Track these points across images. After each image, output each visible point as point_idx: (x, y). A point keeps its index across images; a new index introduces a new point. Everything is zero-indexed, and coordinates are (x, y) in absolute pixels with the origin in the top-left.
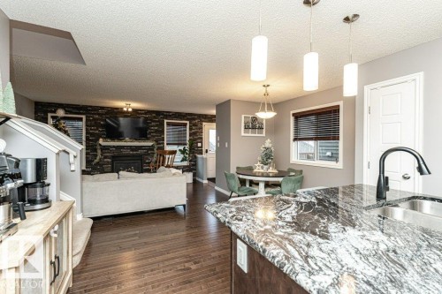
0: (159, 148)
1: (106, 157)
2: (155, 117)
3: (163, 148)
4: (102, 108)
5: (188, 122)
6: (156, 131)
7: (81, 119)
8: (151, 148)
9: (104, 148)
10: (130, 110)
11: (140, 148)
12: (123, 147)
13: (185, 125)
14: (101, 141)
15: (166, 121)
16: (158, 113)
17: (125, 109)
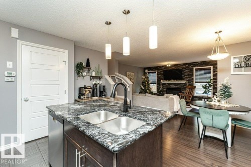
0: (189, 85)
1: (164, 88)
2: (187, 67)
3: (193, 85)
4: (163, 66)
5: (212, 67)
6: (188, 75)
7: (155, 72)
8: (185, 84)
9: (163, 84)
10: (170, 66)
11: (180, 84)
12: (171, 84)
13: (210, 69)
14: (162, 81)
15: (194, 68)
16: (189, 64)
17: (167, 66)
